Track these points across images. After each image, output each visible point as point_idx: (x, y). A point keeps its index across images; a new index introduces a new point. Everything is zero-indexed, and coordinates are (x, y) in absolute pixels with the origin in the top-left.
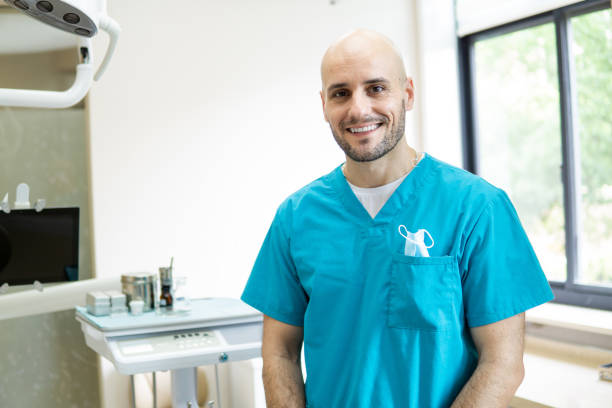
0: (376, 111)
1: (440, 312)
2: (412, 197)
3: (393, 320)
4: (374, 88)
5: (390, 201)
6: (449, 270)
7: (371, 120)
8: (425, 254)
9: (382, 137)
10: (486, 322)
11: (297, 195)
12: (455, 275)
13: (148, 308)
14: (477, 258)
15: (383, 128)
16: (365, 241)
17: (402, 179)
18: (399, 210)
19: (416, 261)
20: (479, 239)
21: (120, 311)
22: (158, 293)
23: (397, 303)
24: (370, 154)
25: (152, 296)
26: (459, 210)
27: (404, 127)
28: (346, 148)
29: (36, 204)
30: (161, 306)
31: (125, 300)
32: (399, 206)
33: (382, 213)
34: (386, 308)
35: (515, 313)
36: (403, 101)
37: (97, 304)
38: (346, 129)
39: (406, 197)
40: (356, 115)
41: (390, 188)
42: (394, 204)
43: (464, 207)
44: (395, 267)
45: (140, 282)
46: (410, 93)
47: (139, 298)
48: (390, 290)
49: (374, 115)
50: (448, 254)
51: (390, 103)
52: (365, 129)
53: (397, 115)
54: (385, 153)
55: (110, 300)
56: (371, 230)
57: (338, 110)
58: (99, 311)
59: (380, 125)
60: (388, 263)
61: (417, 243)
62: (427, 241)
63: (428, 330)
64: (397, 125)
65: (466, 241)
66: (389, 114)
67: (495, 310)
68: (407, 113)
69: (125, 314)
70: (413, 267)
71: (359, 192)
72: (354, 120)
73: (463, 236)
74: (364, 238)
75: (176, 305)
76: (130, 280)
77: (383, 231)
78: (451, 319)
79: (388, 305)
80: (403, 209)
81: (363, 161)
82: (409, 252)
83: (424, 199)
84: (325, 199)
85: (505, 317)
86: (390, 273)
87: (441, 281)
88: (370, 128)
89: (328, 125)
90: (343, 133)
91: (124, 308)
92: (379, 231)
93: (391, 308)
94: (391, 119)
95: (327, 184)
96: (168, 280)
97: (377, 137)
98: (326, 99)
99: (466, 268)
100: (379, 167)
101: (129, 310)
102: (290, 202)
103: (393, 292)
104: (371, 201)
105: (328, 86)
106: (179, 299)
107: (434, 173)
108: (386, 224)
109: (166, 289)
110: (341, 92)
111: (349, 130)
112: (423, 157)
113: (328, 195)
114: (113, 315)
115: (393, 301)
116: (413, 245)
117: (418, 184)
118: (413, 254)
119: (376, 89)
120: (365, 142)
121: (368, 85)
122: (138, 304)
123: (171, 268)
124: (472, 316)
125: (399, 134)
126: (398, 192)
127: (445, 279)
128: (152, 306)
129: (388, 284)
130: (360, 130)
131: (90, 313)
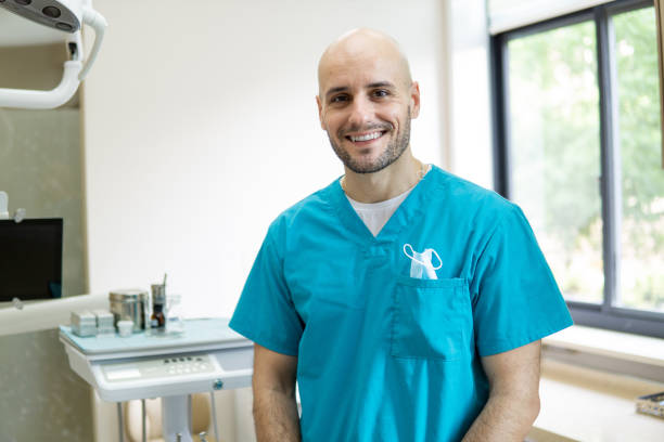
0: (379, 117)
1: (449, 339)
2: (418, 213)
3: (397, 349)
4: (377, 92)
5: (394, 217)
6: (460, 294)
7: (375, 126)
8: (433, 276)
9: (386, 147)
10: (497, 352)
11: (291, 211)
12: (466, 299)
13: (138, 329)
14: (487, 280)
15: (387, 137)
16: (367, 262)
17: (406, 193)
18: (403, 227)
19: (424, 283)
20: (491, 259)
21: (107, 332)
22: (149, 312)
23: (402, 331)
24: (371, 165)
25: (143, 316)
26: (470, 228)
27: (409, 136)
28: (345, 158)
29: (15, 214)
30: (153, 327)
31: (112, 320)
32: (404, 223)
33: (385, 231)
34: (389, 336)
35: (531, 341)
36: (409, 108)
37: (82, 323)
38: (345, 137)
39: (411, 213)
40: (358, 122)
41: (393, 203)
42: (398, 222)
43: (475, 224)
44: (399, 290)
45: (130, 301)
46: (416, 99)
47: (128, 317)
48: (394, 316)
49: (378, 122)
50: (458, 276)
51: (395, 109)
52: (368, 137)
53: (403, 122)
54: (388, 164)
55: (97, 320)
56: (373, 249)
57: (337, 116)
58: (83, 332)
59: (384, 132)
60: (391, 286)
61: (425, 263)
62: (434, 261)
63: (436, 360)
64: (402, 133)
65: (477, 261)
66: (394, 121)
67: (509, 337)
69: (113, 335)
70: (419, 290)
71: (359, 208)
72: (355, 127)
73: (474, 257)
74: (366, 258)
75: (169, 327)
76: (119, 298)
77: (387, 251)
78: (461, 347)
79: (393, 333)
80: (409, 226)
81: (364, 172)
82: (415, 274)
83: (431, 216)
84: (322, 216)
85: (520, 345)
86: (394, 297)
87: (451, 307)
88: (372, 136)
89: (326, 133)
90: (342, 141)
91: (112, 328)
92: (382, 251)
93: (395, 336)
94: (396, 125)
96: (160, 299)
97: (380, 147)
98: (324, 105)
99: (477, 291)
100: (381, 179)
101: (117, 330)
102: (283, 220)
103: (397, 319)
104: (372, 217)
105: (327, 90)
106: (173, 320)
107: (441, 187)
108: (390, 242)
109: (158, 308)
110: (341, 97)
111: (348, 138)
112: (430, 169)
113: (325, 211)
114: (99, 336)
115: (397, 328)
116: (419, 267)
117: (424, 198)
118: (419, 276)
119: (379, 94)
120: (367, 151)
121: (371, 89)
122: (126, 324)
123: (164, 285)
124: (483, 343)
125: (404, 144)
126: (402, 207)
127: (455, 304)
128: (143, 327)
129: (392, 309)
130: (362, 138)
131: (74, 333)
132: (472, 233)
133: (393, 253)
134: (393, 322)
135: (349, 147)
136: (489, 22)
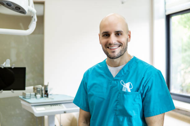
2: (128, 71)
3: (117, 113)
6: (137, 97)
7: (117, 44)
8: (129, 91)
10: (150, 116)
11: (91, 69)
13: (41, 97)
14: (147, 93)
15: (120, 47)
16: (111, 85)
17: (124, 65)
19: (126, 93)
20: (149, 87)
21: (33, 98)
23: (119, 107)
24: (115, 56)
25: (42, 94)
26: (143, 77)
27: (127, 47)
28: (107, 54)
29: (12, 66)
32: (123, 74)
33: (117, 76)
34: (115, 109)
35: (160, 114)
36: (127, 39)
38: (107, 47)
39: (125, 71)
41: (120, 68)
43: (144, 75)
44: (119, 95)
46: (130, 36)
48: (117, 103)
52: (114, 48)
54: (120, 56)
56: (113, 82)
58: (27, 97)
59: (119, 46)
60: (118, 93)
61: (127, 87)
63: (129, 117)
64: (125, 47)
65: (144, 87)
66: (123, 43)
67: (153, 112)
68: (128, 43)
70: (125, 95)
72: (110, 44)
73: (143, 86)
74: (111, 84)
76: (36, 89)
77: (117, 82)
79: (116, 108)
80: (124, 75)
85: (157, 115)
86: (118, 97)
87: (134, 100)
88: (115, 47)
89: (101, 45)
90: (106, 48)
92: (115, 82)
93: (117, 109)
94: (123, 44)
95: (101, 65)
96: (47, 89)
97: (118, 51)
98: (101, 37)
99: (144, 97)
101: (36, 97)
102: (88, 71)
103: (118, 104)
107: (136, 63)
108: (118, 80)
110: (107, 35)
111: (108, 47)
112: (133, 57)
115: (118, 106)
116: (125, 88)
117: (130, 66)
119: (118, 34)
120: (114, 52)
121: (116, 33)
123: (48, 85)
125: (125, 50)
126: (123, 69)
127: (136, 100)
129: (117, 100)
130: (112, 48)
131: (24, 98)
132: (143, 78)
133: (119, 83)
134: (117, 105)
135: (108, 50)
136: (166, 11)
